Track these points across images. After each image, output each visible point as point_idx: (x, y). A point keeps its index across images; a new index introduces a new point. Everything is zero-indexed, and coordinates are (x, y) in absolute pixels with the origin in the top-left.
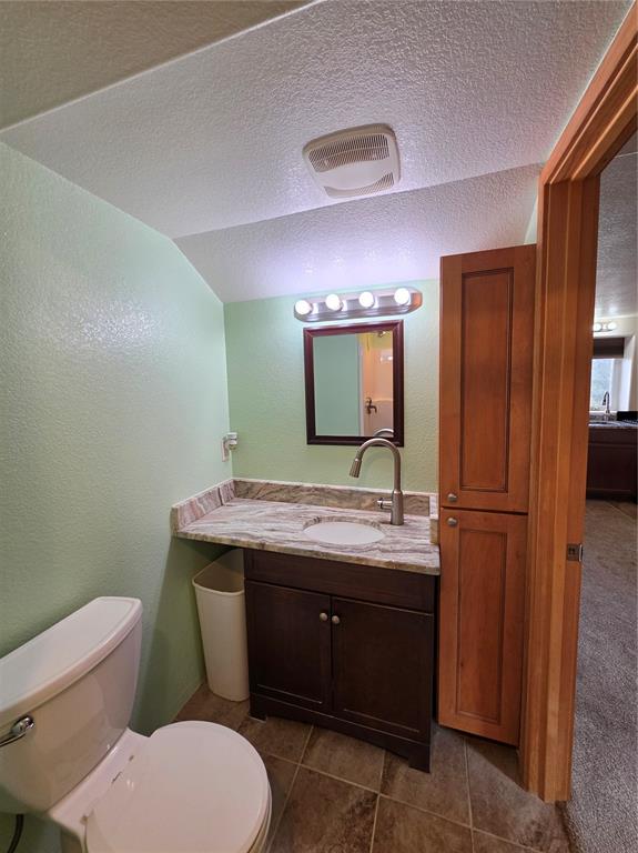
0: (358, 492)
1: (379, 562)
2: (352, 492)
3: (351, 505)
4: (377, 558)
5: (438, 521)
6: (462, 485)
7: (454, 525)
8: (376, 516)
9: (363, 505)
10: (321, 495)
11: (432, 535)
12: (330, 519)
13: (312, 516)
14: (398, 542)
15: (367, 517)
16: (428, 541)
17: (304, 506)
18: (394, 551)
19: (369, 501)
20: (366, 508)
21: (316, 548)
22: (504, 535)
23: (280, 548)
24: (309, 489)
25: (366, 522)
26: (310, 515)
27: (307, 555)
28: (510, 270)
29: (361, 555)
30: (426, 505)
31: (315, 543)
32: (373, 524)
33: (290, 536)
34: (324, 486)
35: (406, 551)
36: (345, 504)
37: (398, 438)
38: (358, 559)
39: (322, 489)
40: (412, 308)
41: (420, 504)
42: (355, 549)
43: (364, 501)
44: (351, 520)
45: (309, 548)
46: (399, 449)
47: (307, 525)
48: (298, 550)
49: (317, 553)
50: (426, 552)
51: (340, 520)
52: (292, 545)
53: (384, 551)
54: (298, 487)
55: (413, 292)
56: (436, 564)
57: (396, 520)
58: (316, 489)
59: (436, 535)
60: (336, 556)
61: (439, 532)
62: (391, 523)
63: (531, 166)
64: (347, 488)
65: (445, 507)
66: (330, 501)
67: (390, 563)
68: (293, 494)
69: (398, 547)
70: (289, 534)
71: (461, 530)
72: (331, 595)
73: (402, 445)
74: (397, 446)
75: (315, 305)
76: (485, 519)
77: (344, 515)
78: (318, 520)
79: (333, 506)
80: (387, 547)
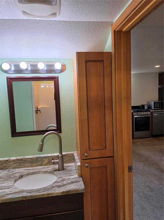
0: (40, 157)
1: (58, 193)
2: (37, 158)
3: (37, 164)
4: (57, 192)
5: (81, 166)
6: (89, 149)
7: (87, 167)
8: (51, 167)
9: (44, 163)
10: (21, 163)
11: (79, 173)
12: (28, 174)
13: (18, 175)
14: (64, 180)
15: (46, 170)
16: (77, 176)
17: (11, 170)
18: (64, 185)
19: (46, 161)
20: (46, 165)
21: (25, 194)
22: (106, 167)
23: (3, 200)
24: (14, 161)
25: (46, 172)
26: (16, 175)
27: (20, 199)
28: (103, 61)
29: (49, 192)
30: (73, 158)
31: (23, 191)
32: (50, 172)
33: (7, 191)
34: (22, 157)
35: (69, 184)
36: (35, 164)
37: (59, 129)
38: (48, 194)
39: (22, 159)
40: (62, 71)
41: (70, 158)
42: (45, 189)
43: (44, 161)
44: (38, 173)
45: (21, 195)
46: (60, 134)
47: (16, 181)
48: (15, 198)
49: (25, 197)
50: (77, 182)
51: (33, 174)
52: (10, 196)
53: (59, 186)
54: (7, 160)
55: (63, 64)
56: (83, 187)
57: (61, 168)
58: (18, 160)
59: (80, 172)
60: (36, 196)
61: (81, 171)
62: (59, 170)
63: (108, 22)
64: (35, 156)
65: (83, 160)
66: (26, 165)
67: (63, 192)
68: (5, 165)
69: (65, 182)
70: (6, 190)
71: (90, 168)
72: (34, 216)
73: (61, 132)
74: (59, 133)
75: (12, 66)
76: (99, 162)
77: (34, 171)
78: (21, 177)
79: (28, 167)
80: (60, 184)
